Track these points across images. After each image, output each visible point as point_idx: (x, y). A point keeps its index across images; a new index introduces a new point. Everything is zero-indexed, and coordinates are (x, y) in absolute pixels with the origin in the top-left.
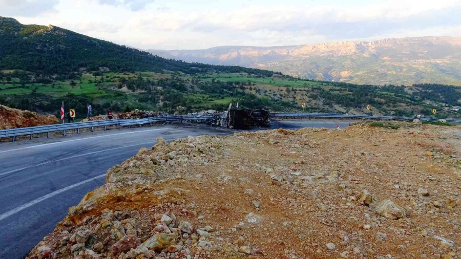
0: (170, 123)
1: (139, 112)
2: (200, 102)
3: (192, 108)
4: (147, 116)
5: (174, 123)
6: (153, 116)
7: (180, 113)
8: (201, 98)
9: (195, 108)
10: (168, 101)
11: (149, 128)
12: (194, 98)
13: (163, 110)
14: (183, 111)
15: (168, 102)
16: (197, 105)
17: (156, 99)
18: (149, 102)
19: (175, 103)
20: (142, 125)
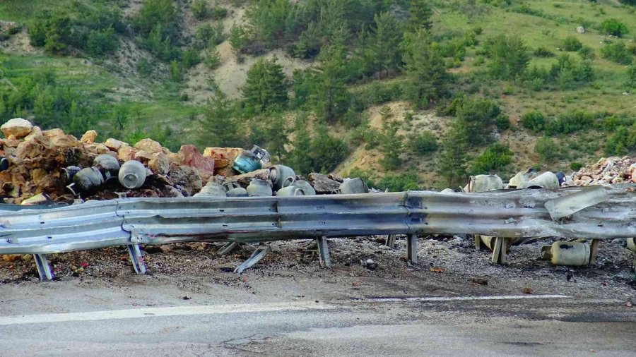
0: (308, 257)
1: (39, 145)
2: (586, 77)
3: (504, 126)
4: (110, 186)
5: (346, 263)
6: (154, 184)
7: (395, 164)
8: (596, 42)
9: (533, 124)
10: (292, 53)
11: (105, 291)
12: (532, 39)
13: (246, 129)
14: (426, 148)
15: (291, 67)
16: (553, 106)
17: (193, 29)
18: (130, 53)
19: (355, 79)
20: (54, 260)
